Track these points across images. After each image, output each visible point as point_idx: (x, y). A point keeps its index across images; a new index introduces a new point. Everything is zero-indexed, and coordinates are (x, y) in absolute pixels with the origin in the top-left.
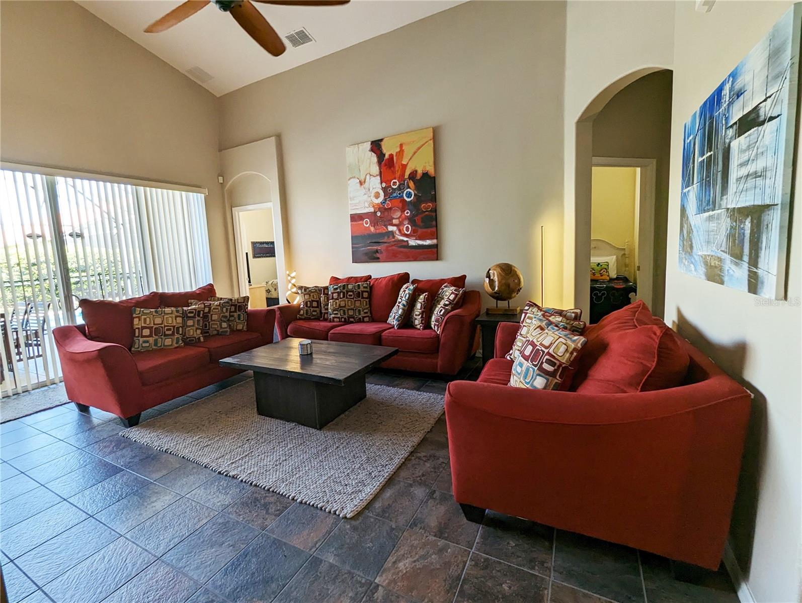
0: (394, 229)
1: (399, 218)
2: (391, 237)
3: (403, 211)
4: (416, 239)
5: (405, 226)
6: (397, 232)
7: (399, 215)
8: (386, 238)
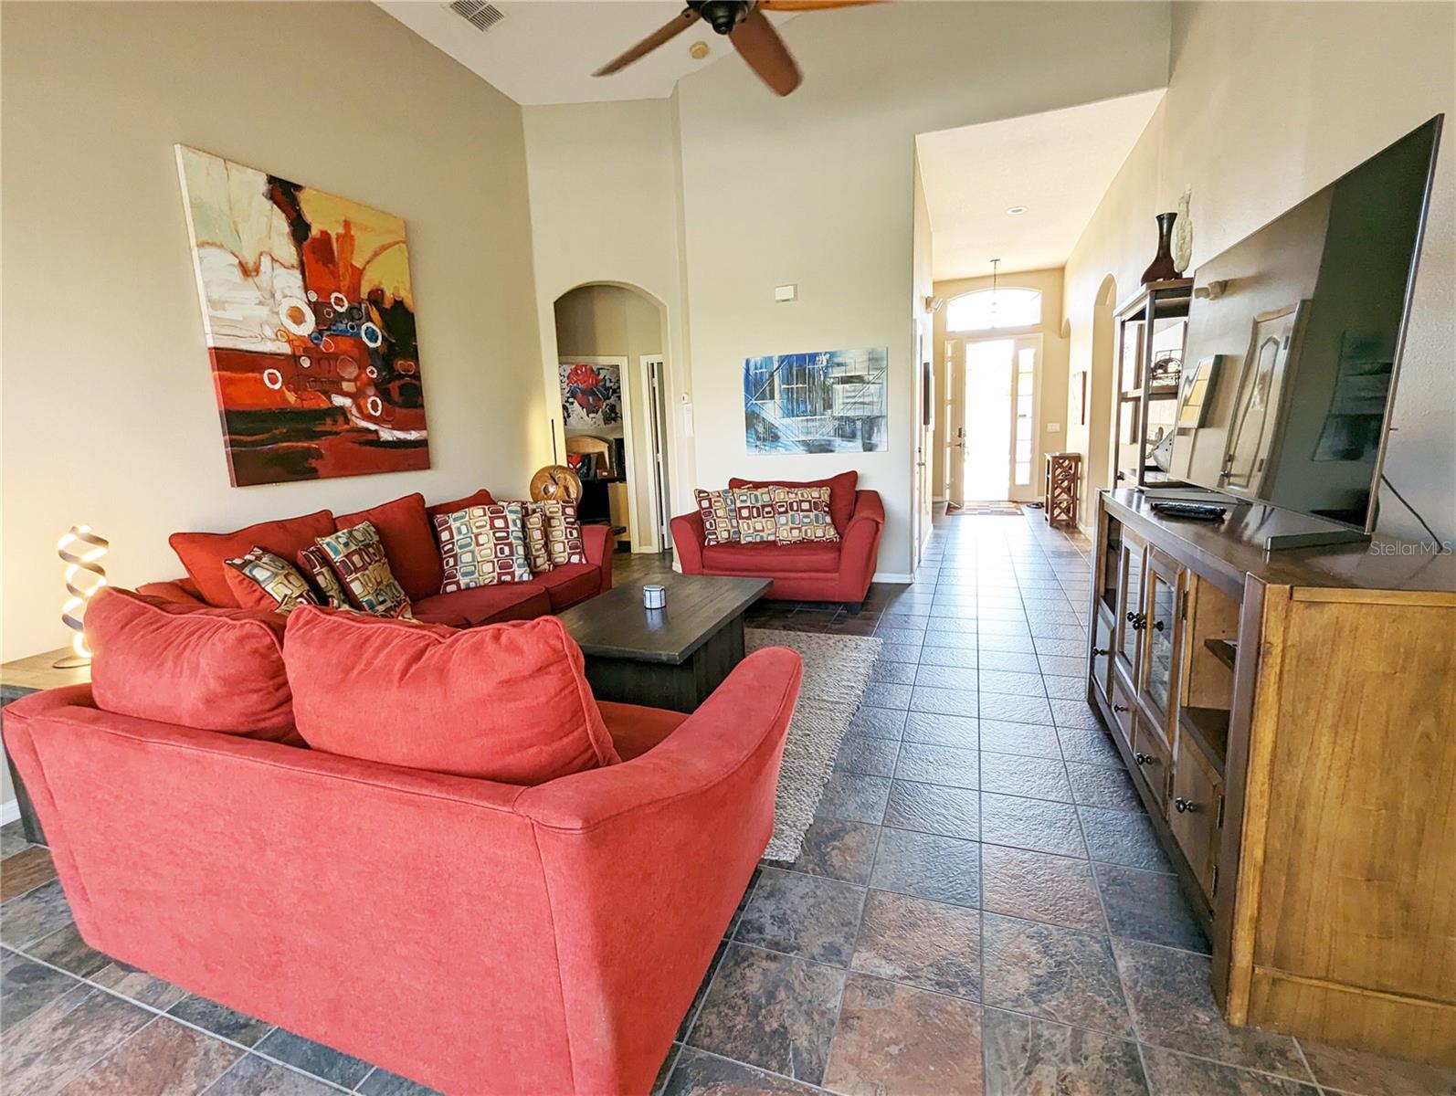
0: (347, 402)
1: (355, 380)
2: (341, 419)
3: (362, 368)
4: (393, 429)
5: (370, 400)
6: (354, 411)
7: (355, 374)
8: (329, 421)
